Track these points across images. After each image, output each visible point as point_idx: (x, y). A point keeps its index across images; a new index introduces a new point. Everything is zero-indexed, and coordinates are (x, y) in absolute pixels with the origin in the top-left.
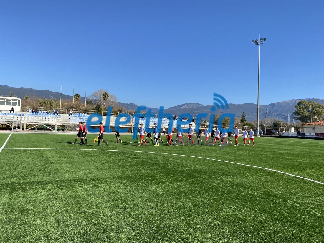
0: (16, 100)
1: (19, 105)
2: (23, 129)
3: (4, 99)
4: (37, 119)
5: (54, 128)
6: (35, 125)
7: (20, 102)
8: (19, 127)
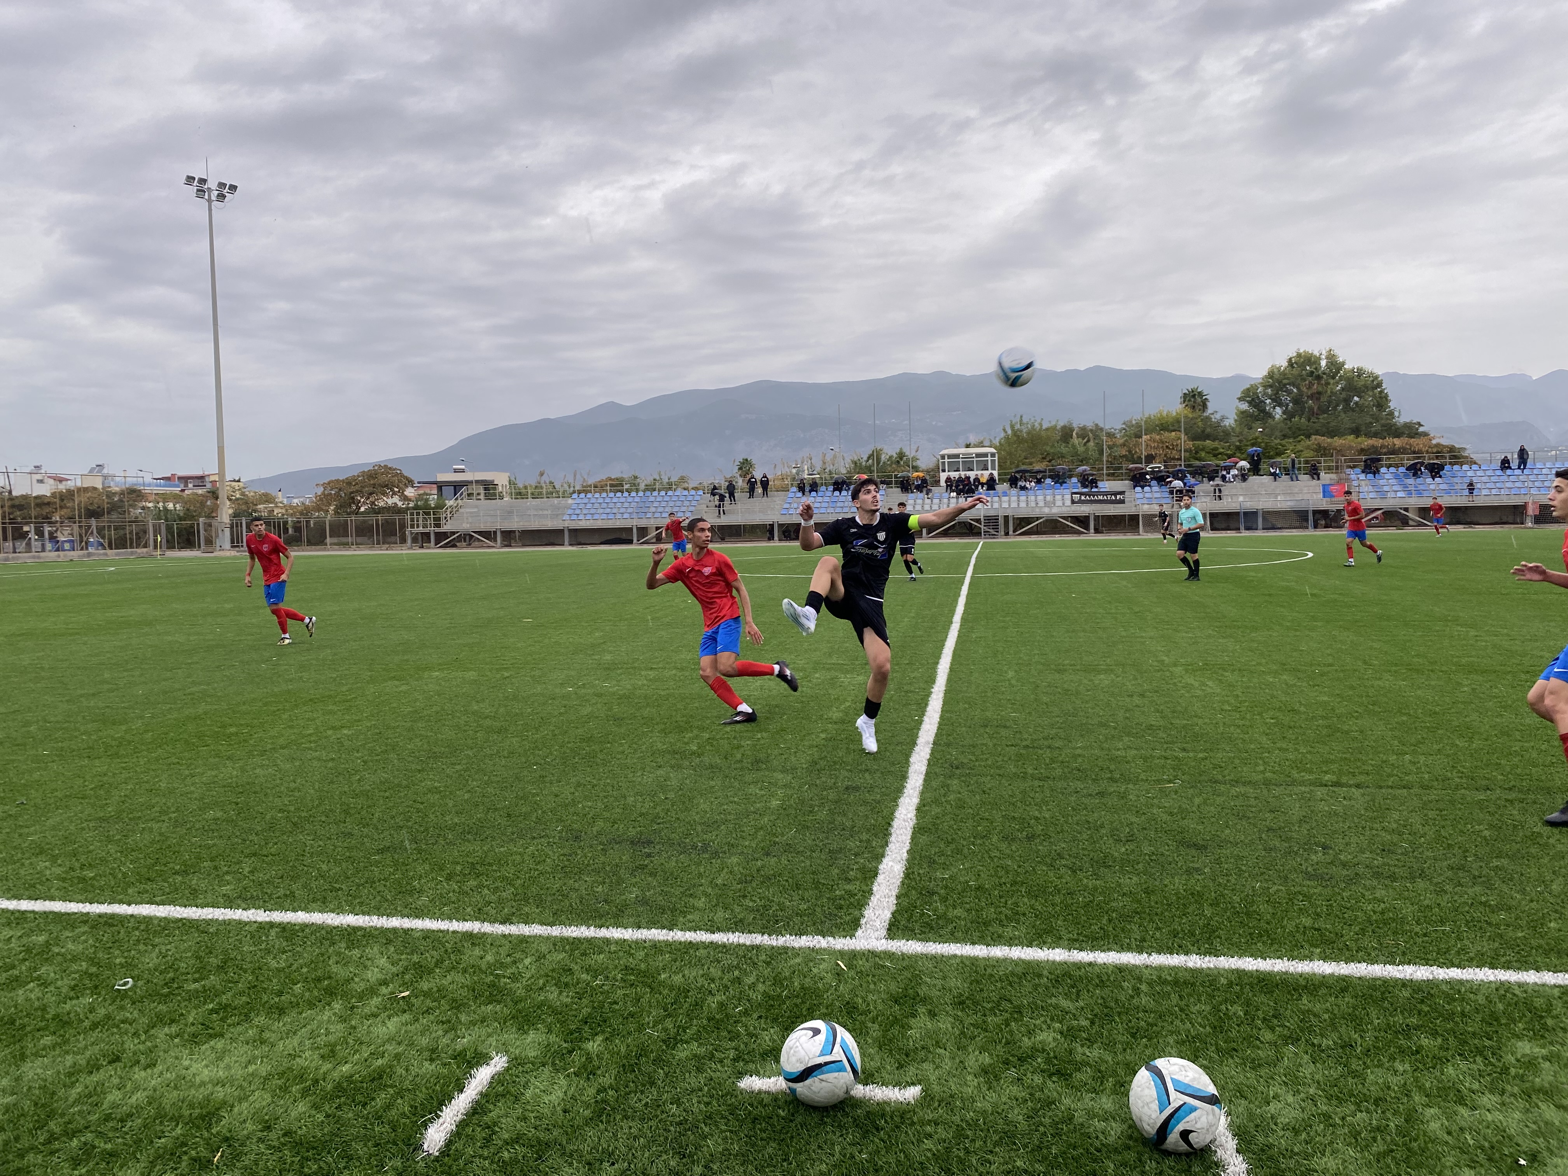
0: (986, 455)
1: (993, 468)
2: (1007, 534)
3: (957, 456)
4: (1041, 504)
5: (1087, 528)
6: (1038, 519)
7: (996, 458)
8: (996, 528)
